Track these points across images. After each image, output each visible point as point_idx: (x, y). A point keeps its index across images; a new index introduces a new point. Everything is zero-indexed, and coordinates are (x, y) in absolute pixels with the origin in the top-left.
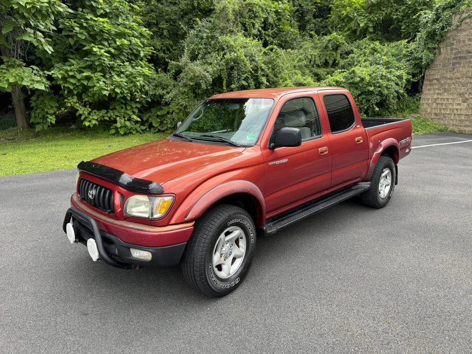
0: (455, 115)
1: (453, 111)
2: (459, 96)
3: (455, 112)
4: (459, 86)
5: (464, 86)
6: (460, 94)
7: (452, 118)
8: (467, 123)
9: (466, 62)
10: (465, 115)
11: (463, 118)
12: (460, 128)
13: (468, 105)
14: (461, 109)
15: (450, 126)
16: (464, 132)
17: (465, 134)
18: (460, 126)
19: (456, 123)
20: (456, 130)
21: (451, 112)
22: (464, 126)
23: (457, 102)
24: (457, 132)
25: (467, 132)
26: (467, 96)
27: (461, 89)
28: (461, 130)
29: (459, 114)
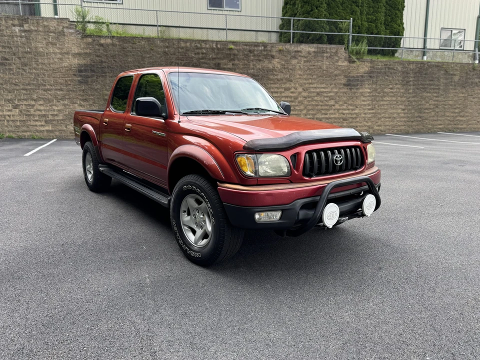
0: (8, 121)
1: (5, 117)
2: (8, 102)
3: (8, 118)
4: (4, 92)
5: (10, 93)
6: (9, 101)
7: (6, 124)
8: (24, 128)
9: (6, 69)
10: (20, 121)
11: (18, 124)
12: (18, 133)
13: (21, 111)
14: (13, 116)
15: (6, 133)
16: (23, 137)
17: (25, 139)
18: (18, 132)
19: (13, 129)
20: (14, 136)
21: (3, 119)
22: (23, 132)
23: (7, 108)
24: (16, 138)
25: (27, 137)
26: (16, 102)
27: (8, 95)
28: (20, 136)
29: (12, 121)
